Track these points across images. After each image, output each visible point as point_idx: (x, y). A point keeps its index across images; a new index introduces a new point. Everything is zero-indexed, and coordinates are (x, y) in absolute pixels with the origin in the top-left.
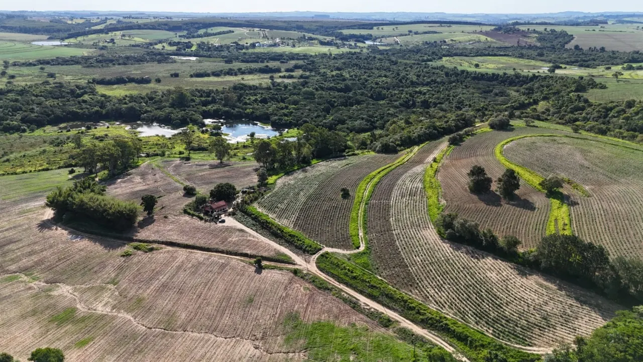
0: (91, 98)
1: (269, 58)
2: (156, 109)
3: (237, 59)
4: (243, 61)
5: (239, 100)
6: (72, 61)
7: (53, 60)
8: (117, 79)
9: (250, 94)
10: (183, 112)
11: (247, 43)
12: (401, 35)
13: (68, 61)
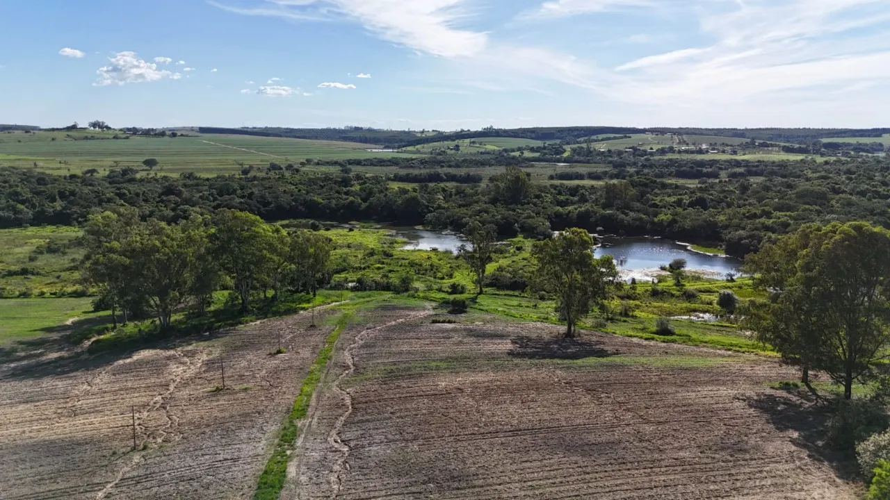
1: (693, 163)
3: (634, 164)
4: (644, 167)
9: (664, 194)
10: (511, 213)
13: (384, 161)
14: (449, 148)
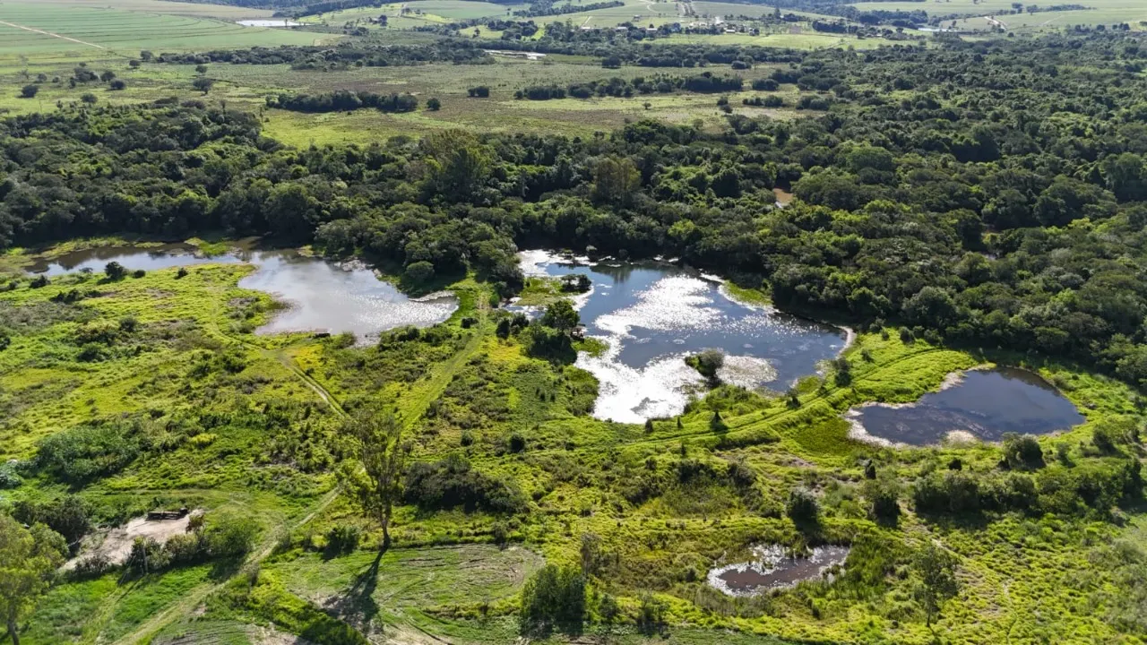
0: (219, 153)
1: (706, 57)
2: (375, 203)
3: (630, 58)
4: (644, 63)
5: (646, 181)
6: (277, 55)
7: (239, 53)
8: (336, 98)
9: (680, 157)
10: (455, 222)
11: (651, 26)
12: (1001, 13)
13: (269, 55)
14: (371, 21)
